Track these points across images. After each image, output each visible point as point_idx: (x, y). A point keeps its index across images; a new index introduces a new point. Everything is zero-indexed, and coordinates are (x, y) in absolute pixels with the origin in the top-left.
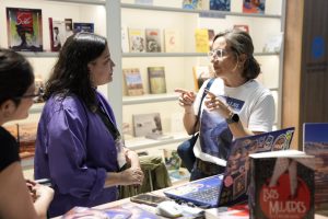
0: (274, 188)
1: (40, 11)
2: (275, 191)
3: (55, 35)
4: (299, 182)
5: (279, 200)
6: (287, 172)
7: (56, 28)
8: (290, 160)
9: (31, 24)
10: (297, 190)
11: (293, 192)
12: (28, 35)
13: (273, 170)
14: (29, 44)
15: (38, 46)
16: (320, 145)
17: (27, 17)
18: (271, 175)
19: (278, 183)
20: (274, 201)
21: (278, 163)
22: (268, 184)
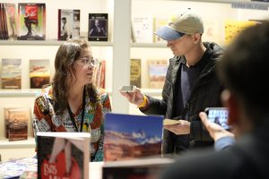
0: (53, 164)
1: (44, 5)
2: (54, 167)
3: (62, 25)
4: (73, 162)
5: (57, 175)
6: (63, 151)
7: (64, 19)
8: (66, 140)
9: (36, 16)
10: (71, 169)
11: (68, 169)
12: (33, 26)
13: (52, 147)
14: (34, 33)
15: (41, 35)
16: (120, 135)
17: (33, 10)
18: (50, 152)
19: (56, 160)
20: (53, 176)
21: (56, 142)
22: (48, 160)
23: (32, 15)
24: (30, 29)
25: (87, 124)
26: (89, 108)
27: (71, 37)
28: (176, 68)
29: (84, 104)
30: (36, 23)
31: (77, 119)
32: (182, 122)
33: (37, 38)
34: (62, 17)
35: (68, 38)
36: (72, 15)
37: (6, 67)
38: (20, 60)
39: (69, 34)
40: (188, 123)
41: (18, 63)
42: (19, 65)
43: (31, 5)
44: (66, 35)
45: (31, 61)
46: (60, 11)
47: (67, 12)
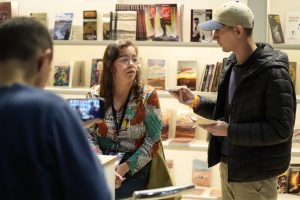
23: (166, 16)
24: (164, 30)
25: (127, 120)
26: (132, 105)
27: (204, 38)
28: (226, 68)
29: (128, 101)
30: (170, 24)
31: (119, 115)
32: (219, 123)
33: (172, 40)
34: (194, 17)
35: (201, 39)
36: (204, 15)
37: (151, 68)
38: (164, 61)
39: (201, 35)
40: (226, 124)
41: (162, 63)
42: (163, 65)
43: (166, 6)
44: (198, 36)
45: (179, 62)
46: (192, 11)
47: (199, 13)
